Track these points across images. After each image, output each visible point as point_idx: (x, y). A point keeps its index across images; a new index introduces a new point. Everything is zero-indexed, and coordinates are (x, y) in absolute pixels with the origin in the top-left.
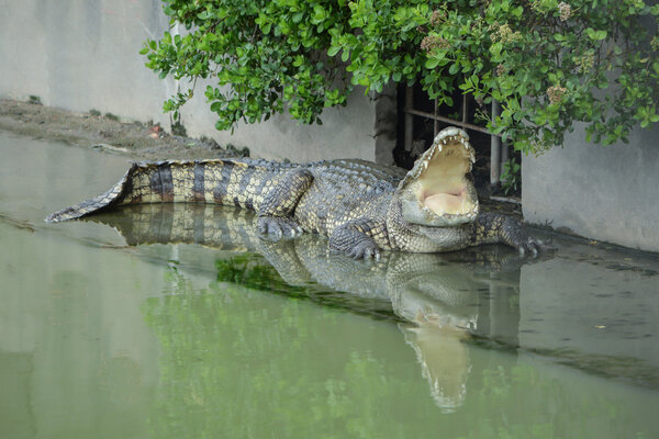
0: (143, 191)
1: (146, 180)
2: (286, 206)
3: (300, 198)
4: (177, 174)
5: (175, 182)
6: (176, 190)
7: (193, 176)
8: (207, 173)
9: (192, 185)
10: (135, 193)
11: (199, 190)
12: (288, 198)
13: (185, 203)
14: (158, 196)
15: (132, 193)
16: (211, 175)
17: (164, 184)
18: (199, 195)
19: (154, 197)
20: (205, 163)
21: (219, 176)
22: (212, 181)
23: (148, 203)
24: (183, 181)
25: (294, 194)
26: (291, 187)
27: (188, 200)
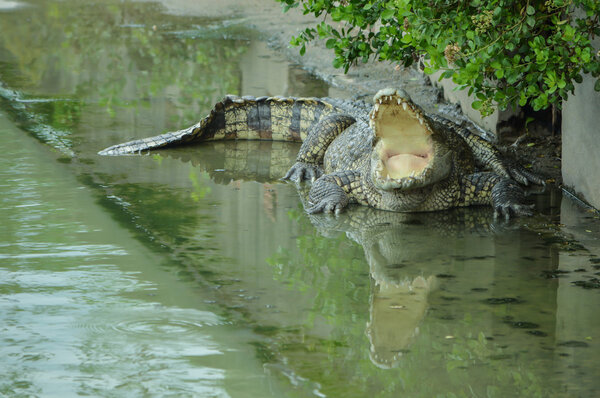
0: (238, 127)
1: (243, 115)
2: (315, 152)
3: (329, 144)
4: (276, 111)
5: (273, 119)
6: (274, 128)
7: (291, 114)
8: (303, 112)
9: (289, 124)
10: (228, 129)
11: (295, 129)
12: (315, 144)
13: (284, 141)
14: (255, 133)
15: (224, 127)
16: (305, 114)
17: (262, 121)
18: (295, 134)
19: (251, 134)
20: (303, 102)
21: (312, 115)
22: (307, 120)
23: (245, 140)
24: (281, 119)
25: (321, 140)
26: (320, 133)
27: (285, 139)
